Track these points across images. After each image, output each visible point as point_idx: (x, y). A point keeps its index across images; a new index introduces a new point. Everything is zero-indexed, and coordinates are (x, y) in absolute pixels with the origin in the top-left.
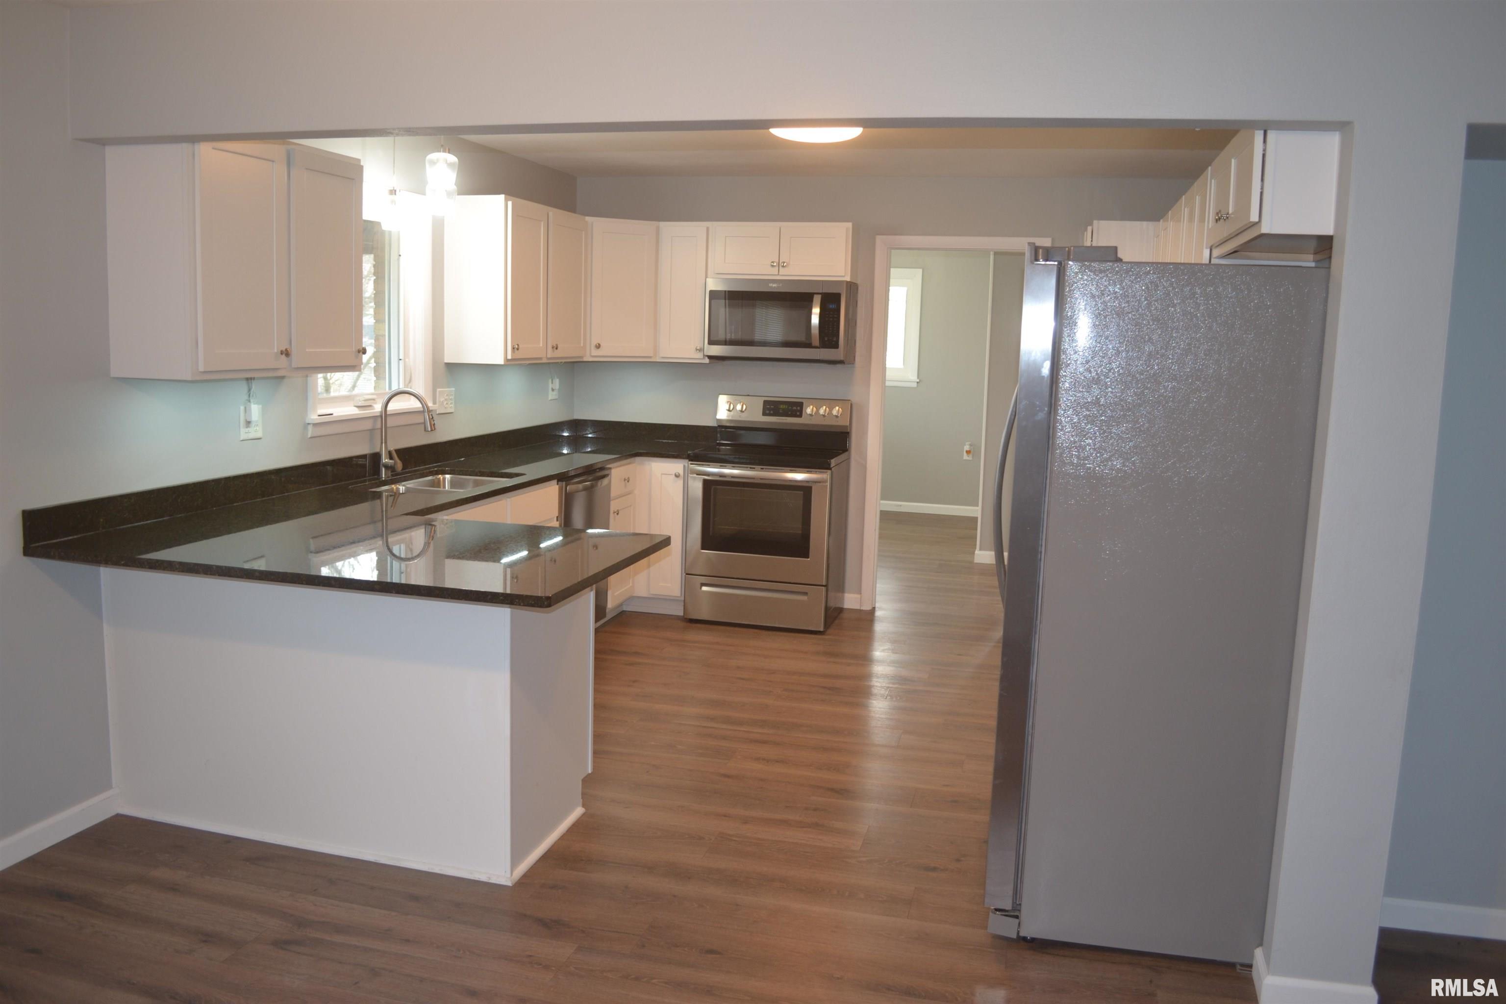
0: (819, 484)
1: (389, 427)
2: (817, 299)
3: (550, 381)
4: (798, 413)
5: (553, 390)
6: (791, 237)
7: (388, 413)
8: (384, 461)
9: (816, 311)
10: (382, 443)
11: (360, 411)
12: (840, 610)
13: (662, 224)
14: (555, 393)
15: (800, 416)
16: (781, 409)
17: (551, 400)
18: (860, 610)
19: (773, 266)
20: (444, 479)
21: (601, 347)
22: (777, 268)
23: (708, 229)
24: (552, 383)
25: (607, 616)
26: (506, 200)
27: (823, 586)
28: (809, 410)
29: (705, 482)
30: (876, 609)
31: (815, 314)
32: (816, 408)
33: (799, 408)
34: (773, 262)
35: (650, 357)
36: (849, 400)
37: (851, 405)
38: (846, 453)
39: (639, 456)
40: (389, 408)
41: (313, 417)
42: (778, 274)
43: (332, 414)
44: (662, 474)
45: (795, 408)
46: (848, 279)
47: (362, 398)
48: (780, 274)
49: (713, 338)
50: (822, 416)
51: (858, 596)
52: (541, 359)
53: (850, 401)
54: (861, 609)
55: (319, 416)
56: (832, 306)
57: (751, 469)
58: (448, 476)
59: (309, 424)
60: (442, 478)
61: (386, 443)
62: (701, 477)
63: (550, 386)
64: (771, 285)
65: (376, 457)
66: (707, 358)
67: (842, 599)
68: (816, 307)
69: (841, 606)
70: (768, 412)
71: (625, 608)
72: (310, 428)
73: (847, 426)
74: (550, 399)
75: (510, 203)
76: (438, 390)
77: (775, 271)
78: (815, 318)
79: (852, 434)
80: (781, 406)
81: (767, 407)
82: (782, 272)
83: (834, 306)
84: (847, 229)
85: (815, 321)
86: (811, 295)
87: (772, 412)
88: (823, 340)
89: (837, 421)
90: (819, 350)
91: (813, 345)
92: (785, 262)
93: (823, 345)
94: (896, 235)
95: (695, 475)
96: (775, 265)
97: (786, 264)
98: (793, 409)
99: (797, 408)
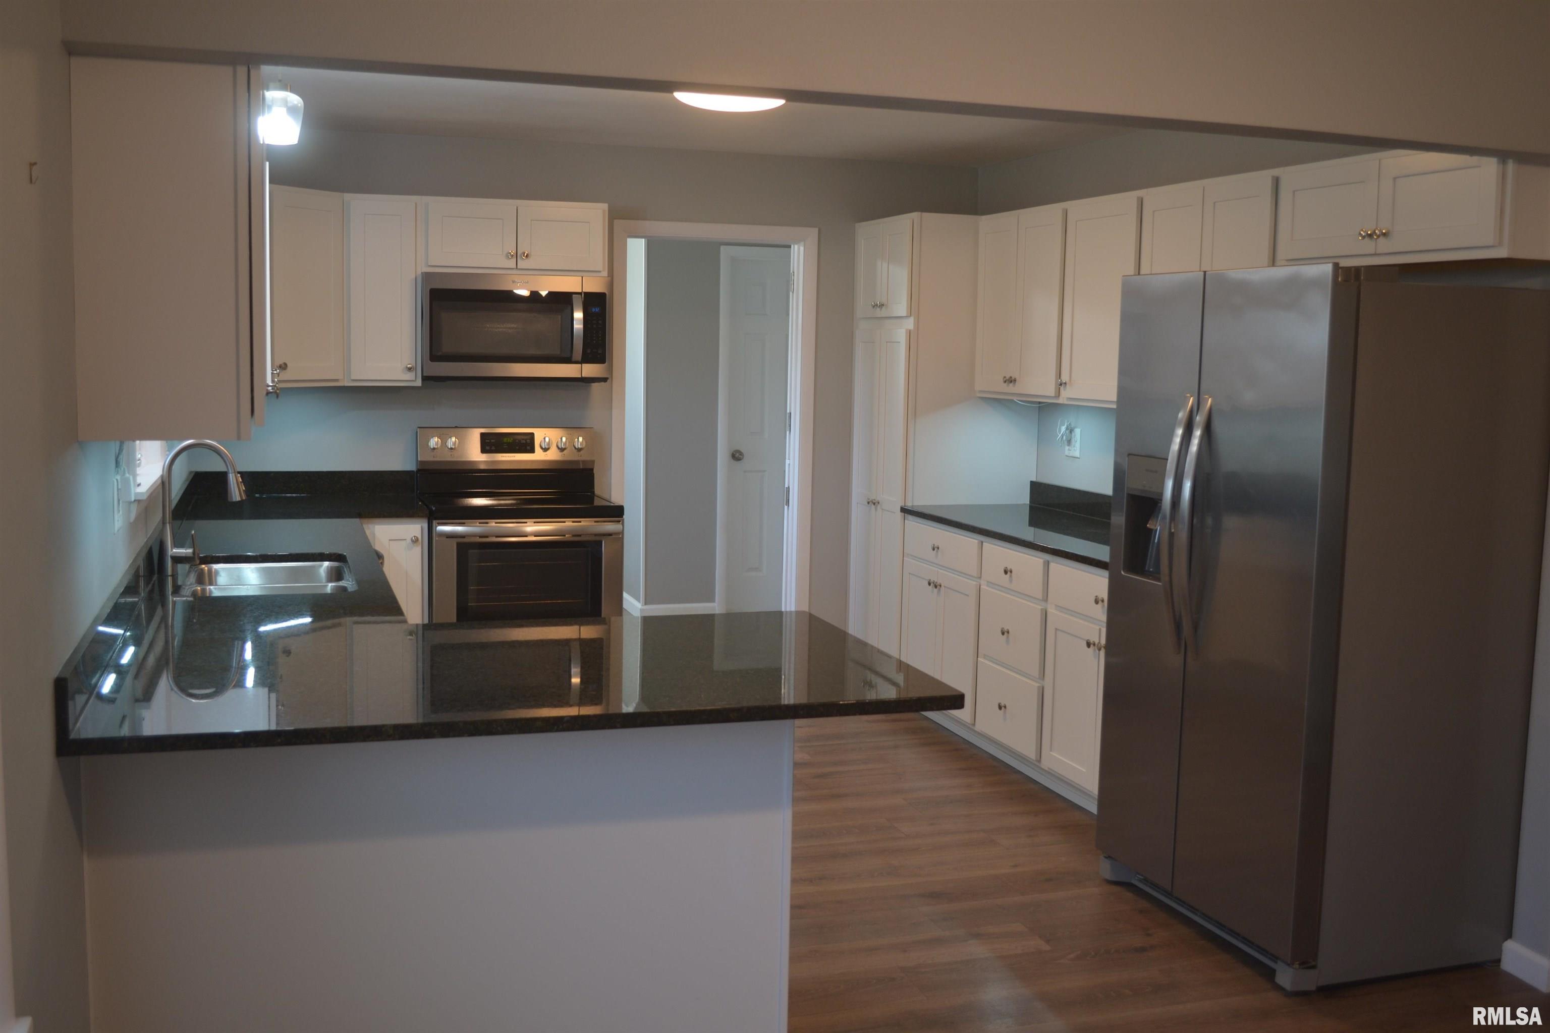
0: (610, 537)
2: (578, 302)
6: (531, 220)
9: (578, 315)
15: (532, 451)
16: (505, 443)
19: (508, 257)
21: (289, 368)
22: (514, 260)
23: (416, 207)
29: (458, 546)
33: (529, 441)
34: (508, 252)
35: (337, 380)
36: (592, 428)
37: (594, 434)
42: (516, 268)
44: (390, 540)
48: (518, 267)
50: (560, 450)
56: (596, 310)
57: (536, 524)
62: (454, 540)
66: (420, 379)
70: (488, 448)
78: (577, 324)
79: (595, 471)
80: (505, 440)
81: (487, 441)
82: (522, 265)
83: (597, 310)
84: (604, 211)
85: (577, 329)
86: (571, 297)
87: (493, 448)
88: (589, 351)
89: (580, 455)
90: (580, 365)
91: (574, 359)
92: (525, 253)
93: (587, 359)
94: (638, 219)
95: (444, 539)
96: (512, 256)
97: (526, 254)
98: (522, 442)
99: (526, 441)
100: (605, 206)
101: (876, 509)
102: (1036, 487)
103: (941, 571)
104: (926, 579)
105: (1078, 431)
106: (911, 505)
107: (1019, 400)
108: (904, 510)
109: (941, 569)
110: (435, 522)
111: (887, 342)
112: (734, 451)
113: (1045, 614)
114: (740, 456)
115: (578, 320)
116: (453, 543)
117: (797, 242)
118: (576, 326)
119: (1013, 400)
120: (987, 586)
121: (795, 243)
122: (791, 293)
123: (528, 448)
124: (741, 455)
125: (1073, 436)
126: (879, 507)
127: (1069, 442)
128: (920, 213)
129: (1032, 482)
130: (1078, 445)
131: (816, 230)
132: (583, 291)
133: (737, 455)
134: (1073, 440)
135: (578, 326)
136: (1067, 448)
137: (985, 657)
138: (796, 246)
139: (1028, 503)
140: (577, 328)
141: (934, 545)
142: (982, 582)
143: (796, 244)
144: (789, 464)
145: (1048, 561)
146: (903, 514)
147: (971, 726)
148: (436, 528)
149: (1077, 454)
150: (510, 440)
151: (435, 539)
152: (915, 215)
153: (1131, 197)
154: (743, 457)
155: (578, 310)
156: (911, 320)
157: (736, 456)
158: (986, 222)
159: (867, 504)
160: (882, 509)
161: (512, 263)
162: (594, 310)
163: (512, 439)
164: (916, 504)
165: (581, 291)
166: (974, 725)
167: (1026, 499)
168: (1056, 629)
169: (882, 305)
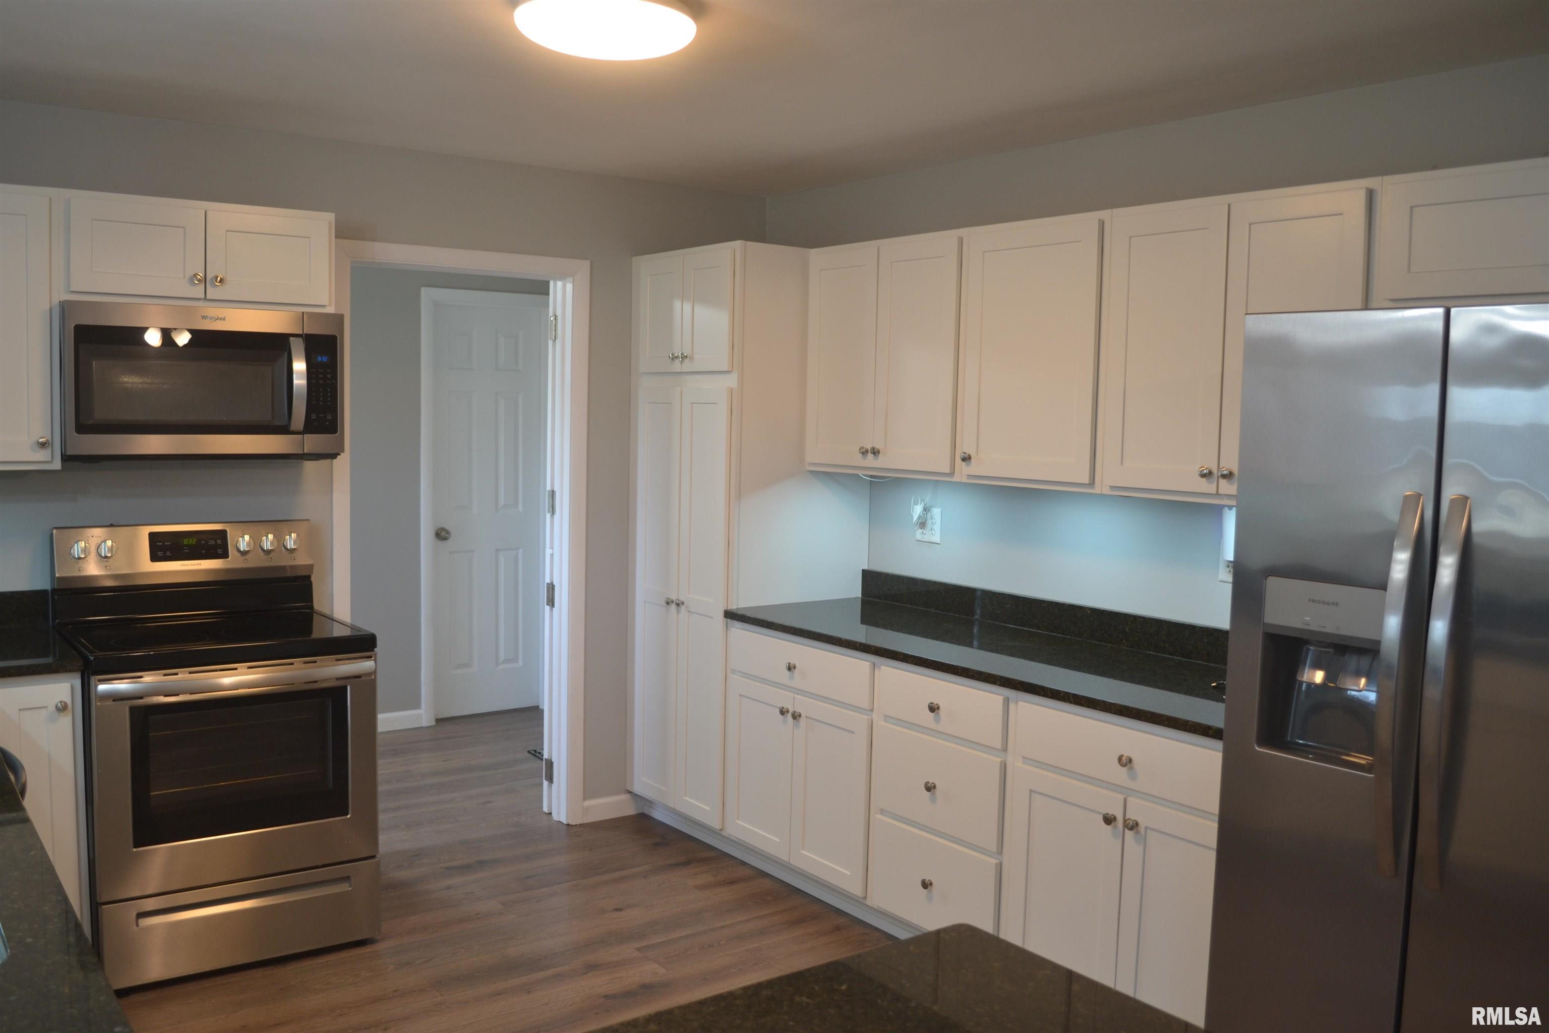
0: (359, 679)
2: (297, 346)
6: (226, 231)
9: (300, 366)
15: (225, 554)
16: (187, 546)
19: (194, 283)
22: (202, 287)
23: (51, 201)
28: (239, 543)
29: (133, 710)
32: (255, 537)
34: (195, 275)
36: (308, 520)
37: (311, 528)
42: (205, 298)
44: (20, 710)
45: (213, 542)
48: (208, 297)
50: (269, 553)
53: (309, 522)
56: (322, 359)
57: (250, 670)
66: (58, 460)
68: (297, 361)
70: (160, 554)
78: (298, 379)
79: (313, 579)
80: (186, 542)
81: (158, 544)
82: (212, 293)
83: (325, 359)
84: (330, 223)
85: (299, 386)
86: (288, 339)
87: (168, 553)
88: (313, 416)
89: (293, 558)
90: (302, 436)
91: (293, 427)
92: (217, 277)
93: (310, 427)
94: (363, 239)
95: (111, 703)
96: (199, 280)
97: (219, 279)
98: (210, 543)
99: (216, 542)
100: (330, 217)
101: (678, 612)
102: (870, 578)
103: (799, 696)
104: (777, 707)
105: (936, 512)
106: (735, 607)
107: (865, 475)
108: (730, 615)
109: (798, 694)
110: (94, 679)
111: (692, 403)
112: (439, 529)
113: (1004, 767)
114: (446, 535)
115: (299, 372)
116: (125, 707)
117: (562, 277)
118: (296, 382)
119: (858, 475)
120: (886, 721)
121: (556, 279)
122: (550, 343)
123: (220, 551)
124: (447, 533)
125: (929, 517)
126: (683, 608)
127: (923, 525)
128: (743, 241)
129: (863, 571)
130: (937, 527)
131: (587, 264)
132: (305, 332)
133: (443, 534)
134: (929, 522)
135: (300, 381)
136: (920, 531)
137: (882, 812)
138: (559, 284)
139: (860, 596)
140: (297, 385)
141: (790, 663)
142: (875, 716)
143: (560, 280)
144: (552, 555)
145: (1008, 698)
146: (726, 619)
147: (862, 900)
148: (96, 686)
149: (936, 538)
150: (193, 541)
151: (94, 704)
152: (737, 244)
153: (1091, 219)
154: (450, 536)
155: (298, 359)
156: (734, 376)
157: (441, 535)
158: (818, 257)
159: (665, 605)
160: (689, 611)
161: (198, 292)
162: (319, 359)
163: (195, 540)
164: (741, 606)
165: (301, 333)
166: (865, 898)
167: (856, 591)
168: (1031, 791)
169: (684, 357)
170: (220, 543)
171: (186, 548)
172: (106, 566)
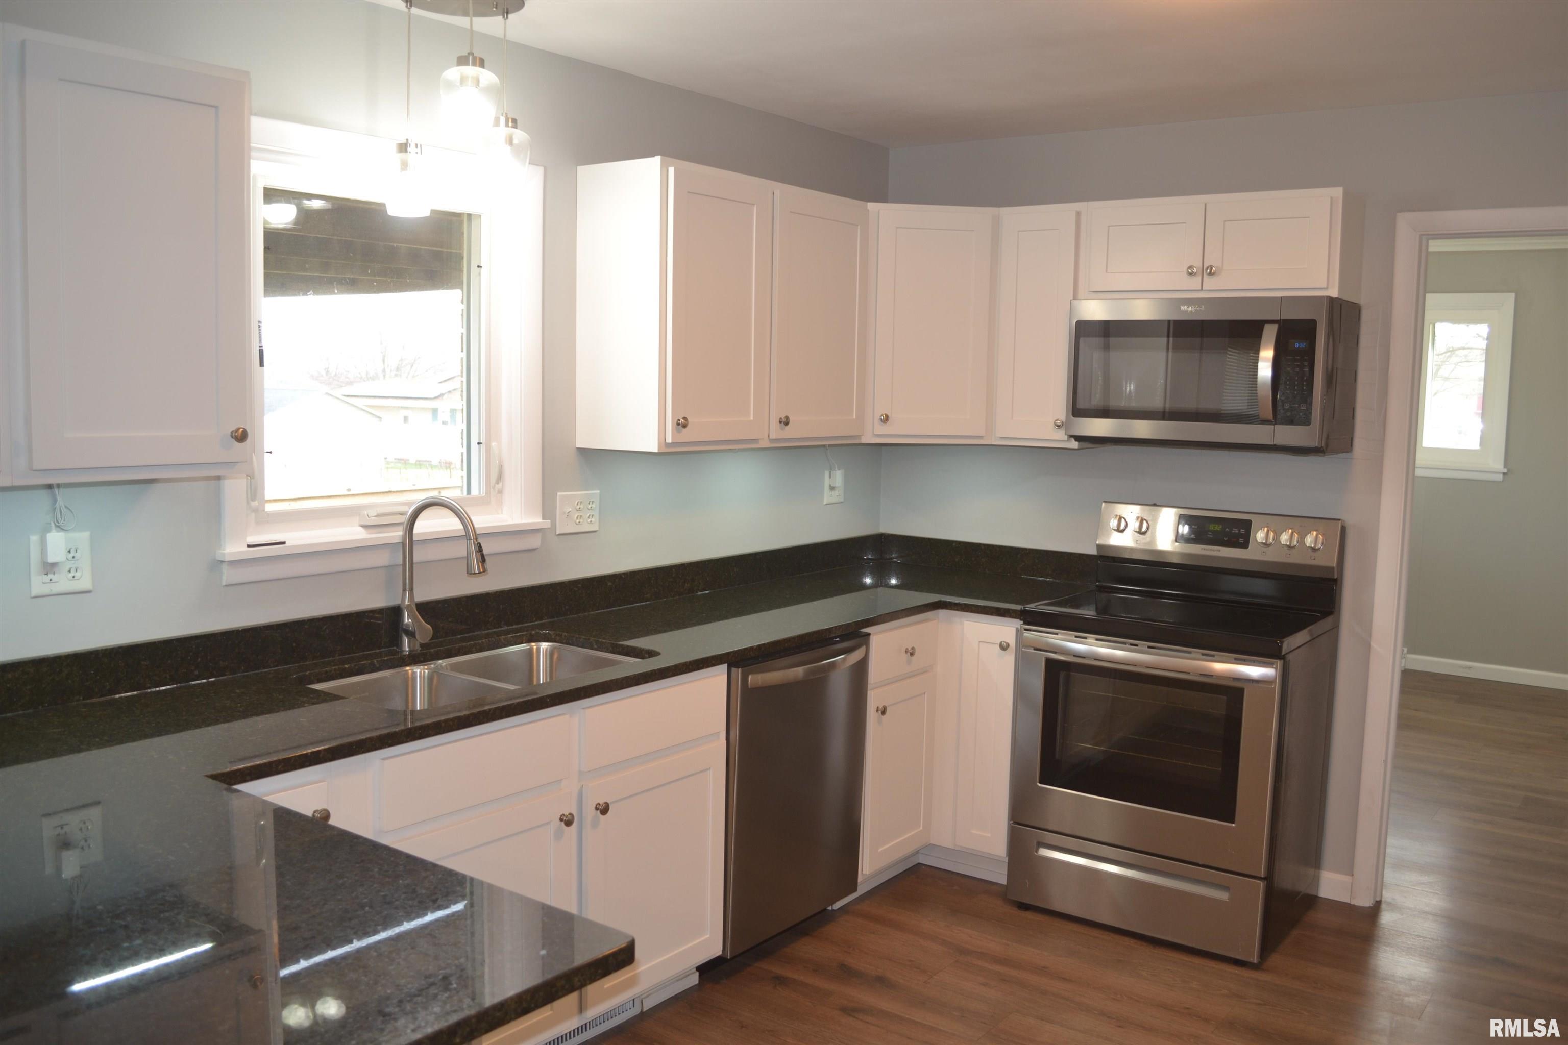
0: (1259, 685)
1: (417, 563)
2: (1270, 333)
3: (827, 474)
4: (1241, 540)
5: (832, 488)
6: (1227, 220)
7: (415, 539)
8: (407, 621)
9: (1267, 355)
10: (404, 590)
11: (370, 534)
12: (1311, 901)
13: (1005, 211)
14: (836, 493)
15: (1245, 545)
16: (1214, 531)
17: (826, 505)
18: (1349, 904)
19: (1191, 274)
20: (538, 649)
21: (891, 421)
22: (1199, 278)
23: (1078, 214)
24: (830, 477)
25: (859, 888)
26: (664, 167)
27: (1260, 878)
28: (1260, 536)
29: (1050, 663)
30: (1383, 906)
31: (1266, 360)
32: (1275, 532)
33: (1243, 531)
34: (1190, 267)
35: (981, 437)
36: (1339, 520)
37: (1343, 529)
38: (1329, 620)
39: (942, 608)
40: (415, 531)
41: (233, 548)
42: (1202, 290)
43: (284, 543)
45: (1236, 531)
46: (1334, 293)
47: (373, 513)
48: (1204, 289)
49: (1081, 405)
50: (1286, 548)
51: (1346, 879)
52: (755, 441)
53: (1340, 522)
54: (1352, 903)
55: (249, 546)
56: (1299, 344)
58: (544, 645)
59: (222, 562)
60: (535, 647)
61: (411, 590)
62: (1043, 655)
63: (827, 482)
64: (1184, 308)
65: (396, 611)
66: (1073, 440)
67: (1316, 880)
68: (1267, 348)
69: (1314, 893)
70: (1186, 535)
71: (923, 860)
72: (225, 569)
73: (1333, 568)
74: (825, 503)
75: (671, 170)
76: (559, 494)
77: (1195, 282)
78: (1265, 367)
80: (1211, 527)
82: (1209, 284)
83: (1303, 345)
84: (1336, 199)
85: (1265, 374)
86: (1264, 326)
87: (1193, 536)
88: (1287, 407)
89: (1313, 558)
90: (1272, 427)
91: (1261, 418)
92: (1212, 267)
93: (1283, 418)
96: (1196, 272)
97: (1214, 269)
98: (1233, 532)
99: (1239, 531)
118: (1263, 370)
132: (1282, 318)
135: (1267, 369)
140: (1263, 373)
150: (1221, 528)
155: (1268, 346)
162: (1297, 345)
165: (1279, 319)
170: (1243, 533)
171: (1210, 533)
172: (1137, 541)
